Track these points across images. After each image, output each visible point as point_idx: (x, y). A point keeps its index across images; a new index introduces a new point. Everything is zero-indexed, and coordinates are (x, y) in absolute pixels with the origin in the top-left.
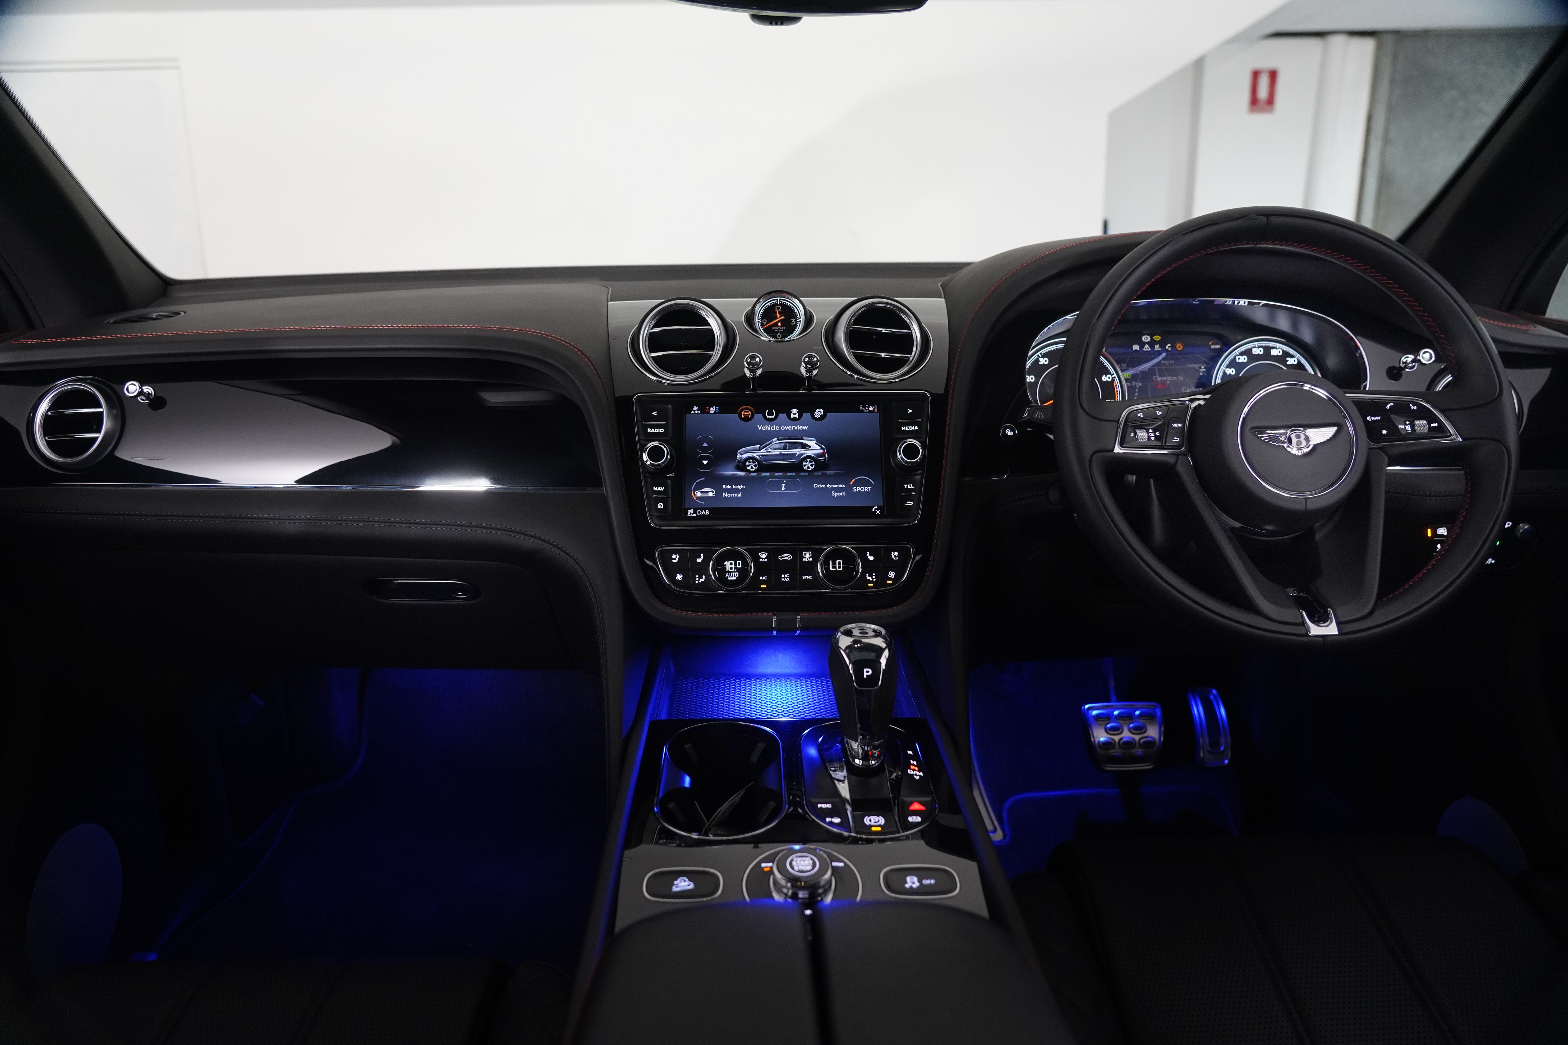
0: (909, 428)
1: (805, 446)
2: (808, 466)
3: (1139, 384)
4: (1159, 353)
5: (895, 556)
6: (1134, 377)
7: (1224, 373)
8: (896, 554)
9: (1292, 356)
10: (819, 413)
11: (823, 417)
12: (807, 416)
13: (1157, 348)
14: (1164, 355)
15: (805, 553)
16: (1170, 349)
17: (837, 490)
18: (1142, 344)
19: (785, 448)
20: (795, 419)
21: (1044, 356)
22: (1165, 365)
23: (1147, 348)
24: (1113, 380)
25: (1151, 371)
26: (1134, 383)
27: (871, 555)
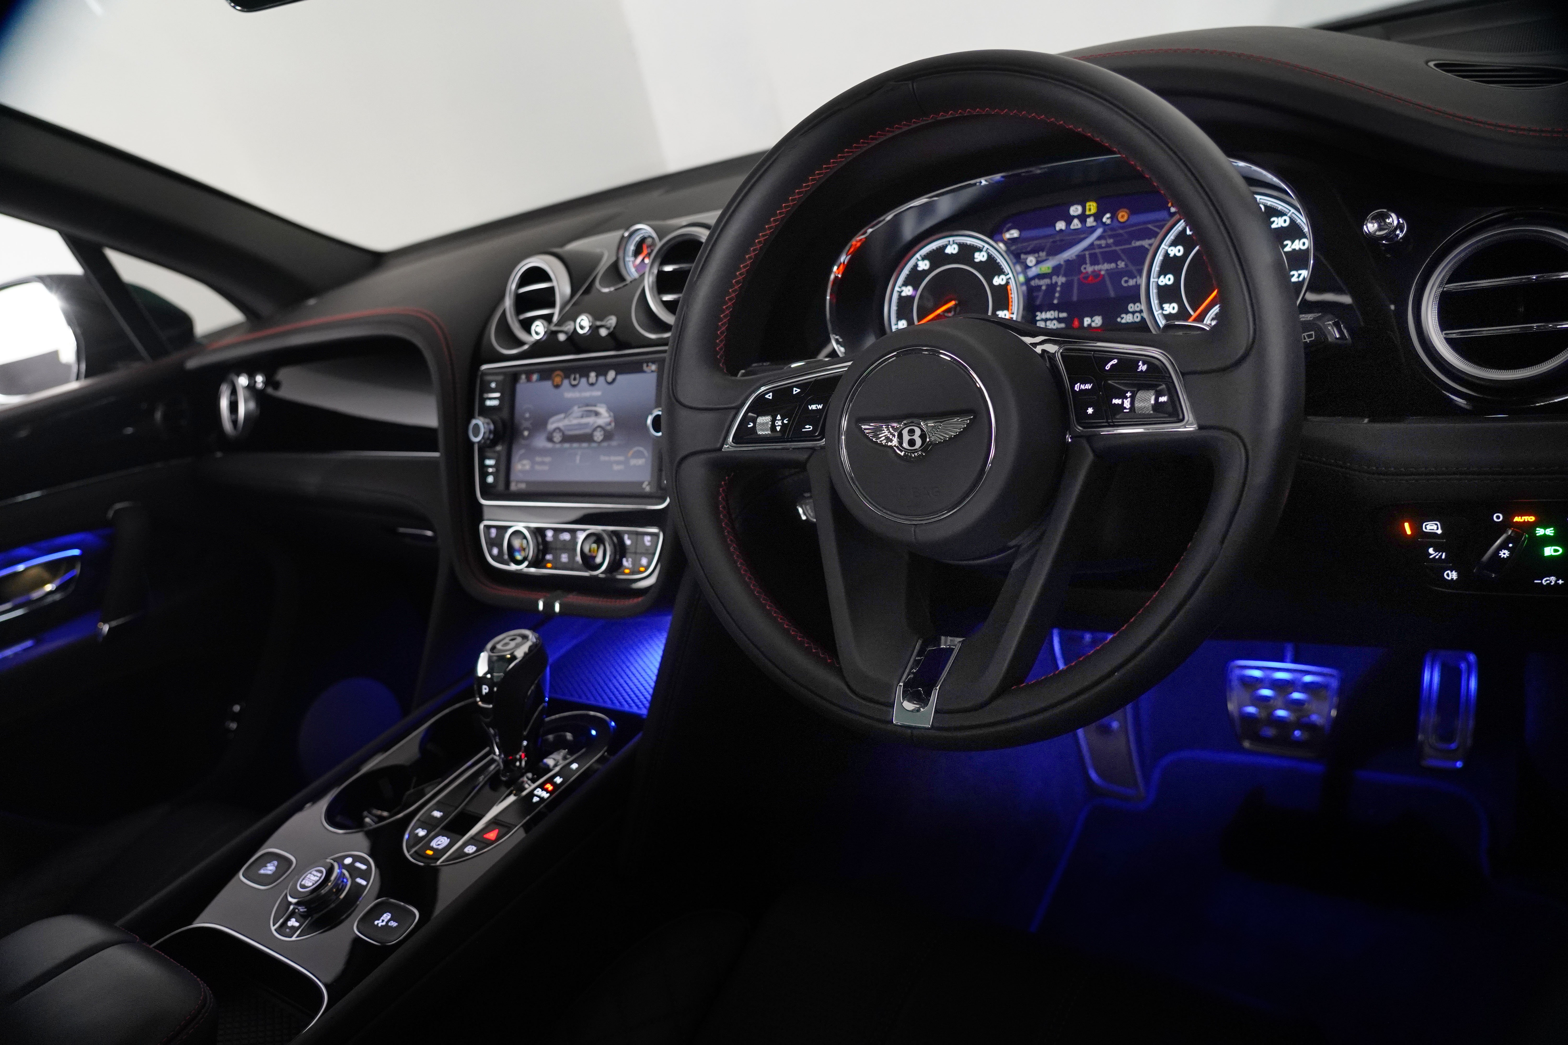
1: (597, 414)
2: (598, 436)
3: (1061, 280)
4: (1093, 229)
5: (648, 541)
6: (1056, 270)
7: (1167, 254)
8: (649, 538)
9: (1280, 214)
10: (611, 374)
11: (614, 380)
12: (601, 379)
13: (1090, 222)
14: (1099, 231)
16: (1109, 222)
17: (618, 463)
18: (1069, 219)
19: (582, 417)
20: (592, 384)
21: (924, 258)
22: (1100, 246)
23: (1076, 224)
24: (1007, 283)
25: (1081, 259)
26: (1054, 279)
27: (629, 538)
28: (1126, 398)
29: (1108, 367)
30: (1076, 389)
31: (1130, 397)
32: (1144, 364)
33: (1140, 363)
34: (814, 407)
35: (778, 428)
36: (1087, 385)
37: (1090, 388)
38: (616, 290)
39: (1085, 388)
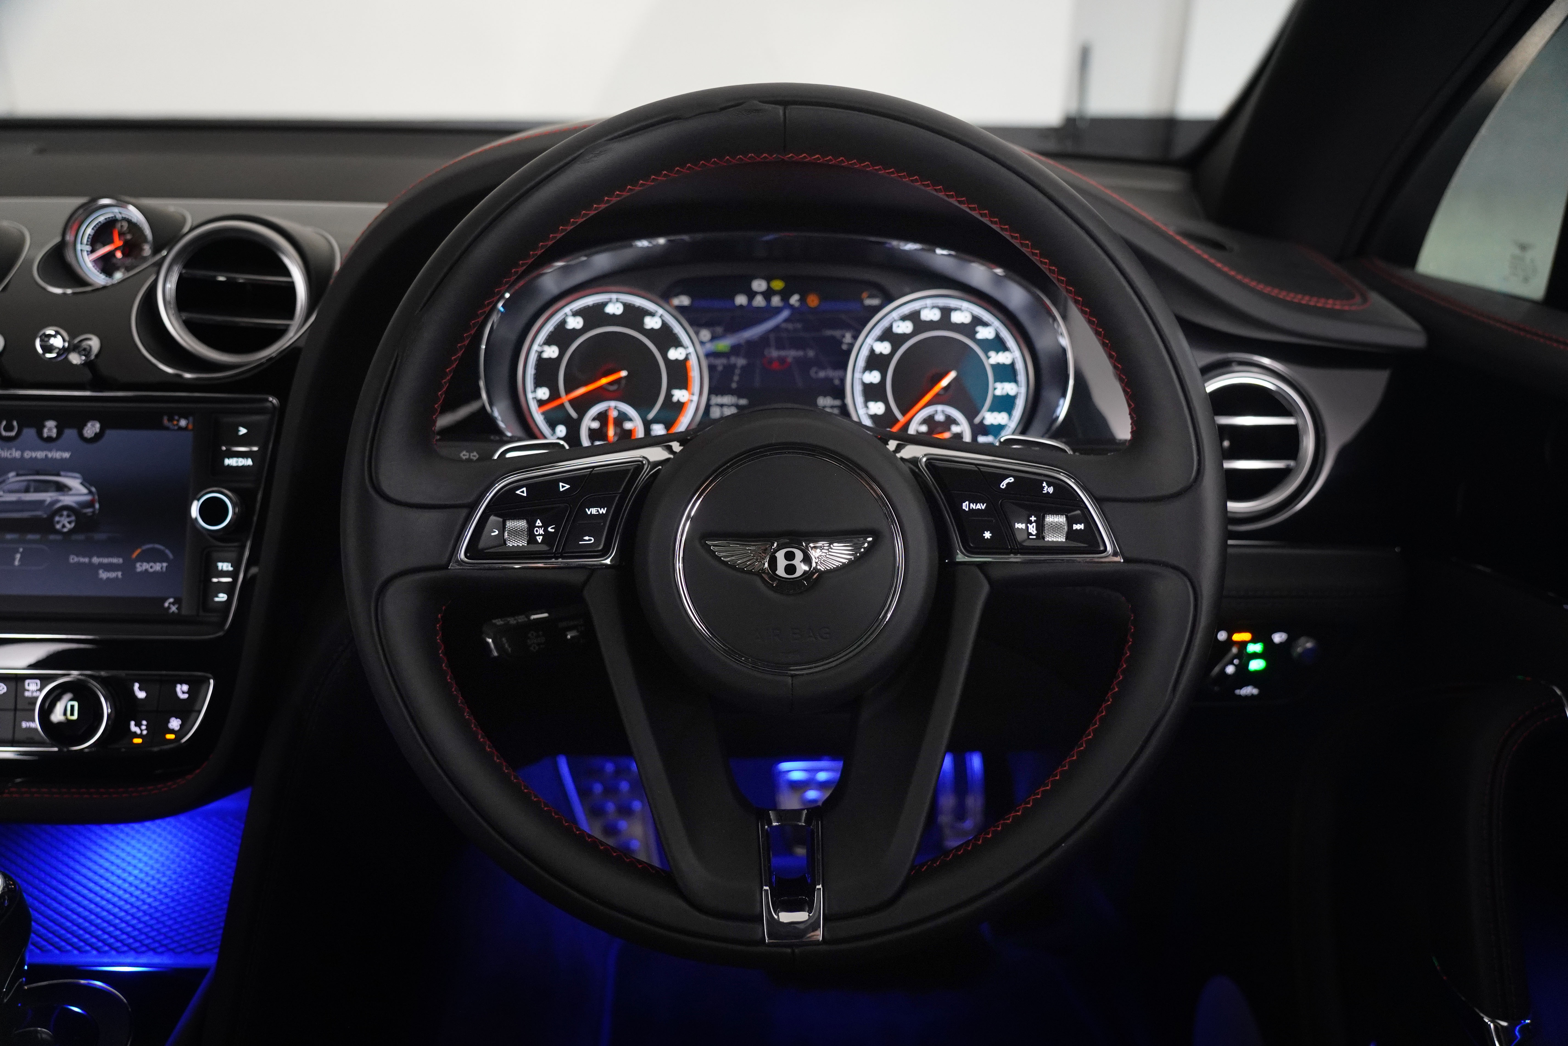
0: (237, 462)
1: (61, 488)
2: (65, 523)
3: (741, 362)
4: (778, 311)
5: (184, 693)
6: (735, 350)
7: (872, 351)
8: (185, 688)
9: (985, 324)
10: (92, 428)
11: (98, 437)
12: (70, 433)
13: (776, 301)
14: (785, 314)
15: (28, 684)
16: (797, 304)
17: (109, 568)
18: (752, 295)
19: (27, 490)
20: (49, 439)
21: (575, 314)
22: (787, 330)
23: (759, 301)
24: (687, 359)
25: (764, 340)
26: (733, 360)
27: (140, 689)
28: (1031, 523)
29: (1003, 485)
30: (964, 508)
31: (1035, 521)
32: (1049, 486)
33: (1044, 484)
34: (594, 511)
35: (540, 539)
36: (978, 504)
37: (983, 508)
38: (74, 293)
39: (977, 507)
